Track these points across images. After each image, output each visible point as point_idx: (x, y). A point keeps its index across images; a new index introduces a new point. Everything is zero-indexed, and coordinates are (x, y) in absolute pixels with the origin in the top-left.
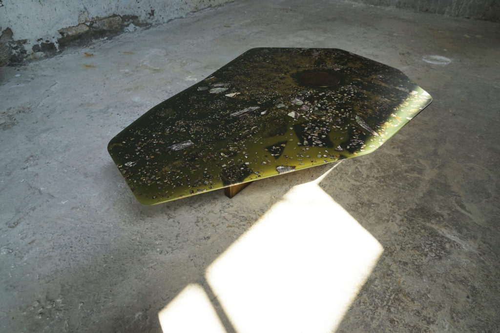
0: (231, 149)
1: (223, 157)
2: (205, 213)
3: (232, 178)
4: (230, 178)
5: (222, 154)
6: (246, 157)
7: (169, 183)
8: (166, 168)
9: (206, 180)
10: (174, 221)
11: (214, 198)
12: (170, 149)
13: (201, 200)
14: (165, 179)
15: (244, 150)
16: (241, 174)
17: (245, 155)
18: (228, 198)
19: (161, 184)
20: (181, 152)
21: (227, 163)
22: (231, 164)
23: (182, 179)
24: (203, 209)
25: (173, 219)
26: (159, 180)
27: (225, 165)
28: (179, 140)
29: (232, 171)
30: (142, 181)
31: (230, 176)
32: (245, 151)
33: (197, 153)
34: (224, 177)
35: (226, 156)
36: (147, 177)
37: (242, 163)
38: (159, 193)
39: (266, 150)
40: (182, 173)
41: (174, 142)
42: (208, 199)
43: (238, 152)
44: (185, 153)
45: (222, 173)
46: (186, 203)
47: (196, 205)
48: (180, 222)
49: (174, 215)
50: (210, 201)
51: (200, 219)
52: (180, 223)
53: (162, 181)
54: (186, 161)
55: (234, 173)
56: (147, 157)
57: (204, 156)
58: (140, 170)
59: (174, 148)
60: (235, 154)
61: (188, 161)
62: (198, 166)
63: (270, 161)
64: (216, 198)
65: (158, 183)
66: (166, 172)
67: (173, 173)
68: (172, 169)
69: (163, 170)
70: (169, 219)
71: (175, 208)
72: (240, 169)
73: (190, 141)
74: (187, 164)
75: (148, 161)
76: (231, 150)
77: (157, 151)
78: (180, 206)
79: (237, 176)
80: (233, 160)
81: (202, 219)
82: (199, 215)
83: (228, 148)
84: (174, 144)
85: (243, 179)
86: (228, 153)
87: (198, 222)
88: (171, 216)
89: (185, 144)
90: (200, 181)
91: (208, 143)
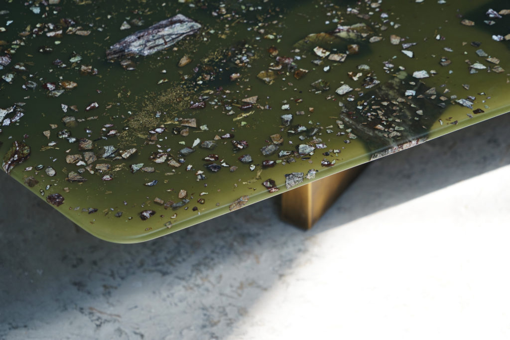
0: (343, 31)
1: (326, 60)
2: (228, 291)
3: (389, 126)
4: (380, 127)
5: (319, 52)
6: (410, 54)
7: (173, 163)
8: (143, 119)
9: (302, 142)
10: (120, 331)
11: (244, 237)
12: (122, 51)
13: (195, 246)
14: (156, 154)
15: (391, 31)
16: (413, 111)
17: (399, 47)
18: (293, 230)
19: (150, 169)
20: (168, 57)
21: (349, 81)
22: (363, 82)
23: (213, 148)
24: (213, 279)
25: (117, 325)
26: (133, 158)
27: (344, 89)
28: (138, 17)
29: (378, 103)
30: (73, 167)
31: (377, 120)
32: (397, 33)
33: (230, 60)
34: (360, 127)
35: (336, 57)
36: (87, 155)
37: (402, 75)
38: (157, 200)
39: (467, 22)
40: (204, 128)
41: (125, 26)
42: (222, 243)
43: (372, 40)
44: (184, 61)
45: (348, 115)
46: (142, 264)
47: (184, 268)
48: (142, 331)
49: (111, 310)
50: (231, 247)
51: (215, 315)
52: (146, 335)
53: (149, 162)
54: (201, 88)
55: (388, 112)
56: (49, 86)
57: (258, 65)
58: (47, 133)
59: (135, 46)
60: (365, 45)
61: (208, 84)
62: (252, 100)
63: (495, 61)
64: (250, 235)
65: (135, 167)
66: (145, 129)
67: (174, 132)
68: (162, 119)
69: (134, 124)
70: (99, 326)
71: (105, 287)
72: (403, 95)
73: (180, 17)
74: (211, 97)
75: (62, 100)
76: (343, 34)
77: (79, 65)
78: (123, 278)
79: (403, 117)
80: (366, 67)
81: (224, 313)
82: (208, 301)
83: (332, 30)
84: (128, 33)
85: (429, 127)
86: (342, 46)
87: (214, 324)
88: (104, 317)
89: (167, 31)
90: (281, 146)
91: (252, 18)
